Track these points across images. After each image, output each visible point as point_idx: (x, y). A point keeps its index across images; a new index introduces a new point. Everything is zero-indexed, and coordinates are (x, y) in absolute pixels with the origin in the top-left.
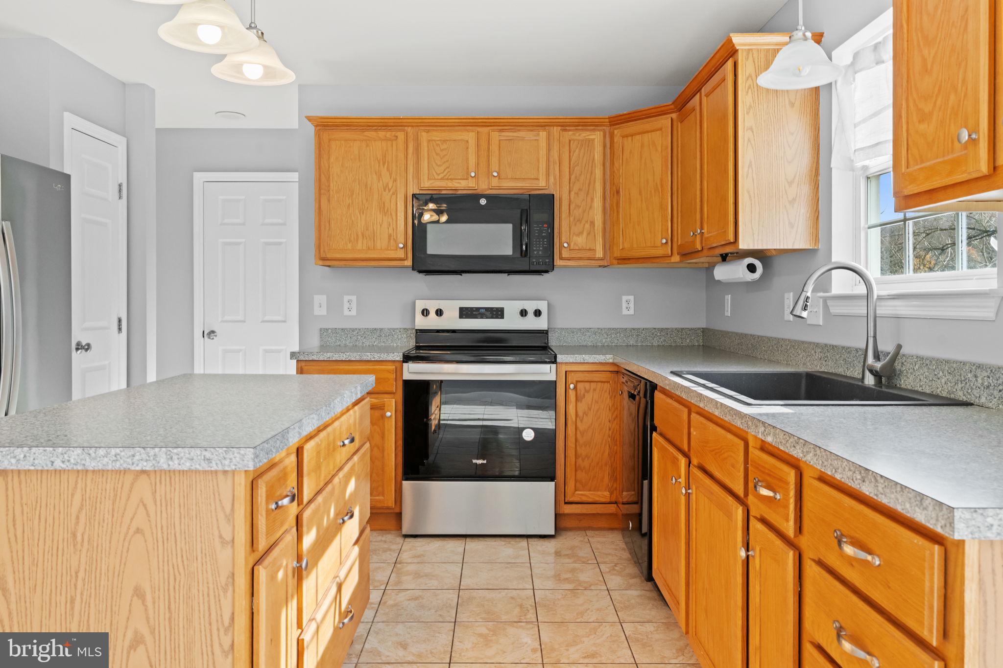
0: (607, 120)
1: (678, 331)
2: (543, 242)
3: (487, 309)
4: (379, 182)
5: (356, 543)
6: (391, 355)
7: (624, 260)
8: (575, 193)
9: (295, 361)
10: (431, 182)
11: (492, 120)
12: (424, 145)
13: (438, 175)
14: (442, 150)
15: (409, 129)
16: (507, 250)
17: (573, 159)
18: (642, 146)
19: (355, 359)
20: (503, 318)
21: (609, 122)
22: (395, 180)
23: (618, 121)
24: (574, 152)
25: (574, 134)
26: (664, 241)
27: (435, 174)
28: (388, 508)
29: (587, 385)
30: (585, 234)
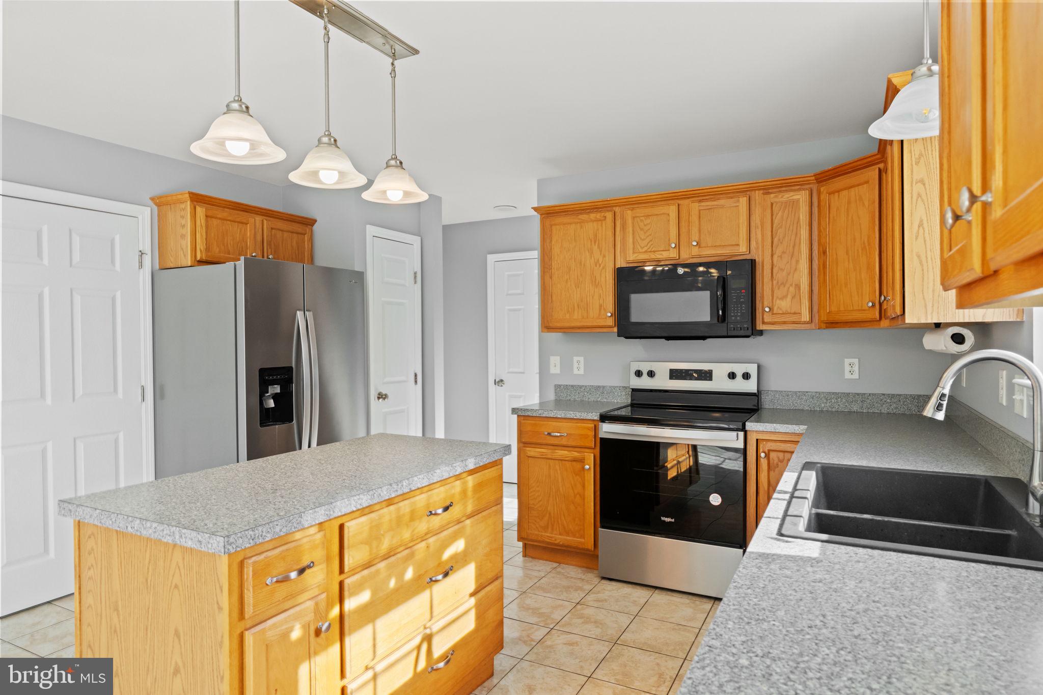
0: (813, 178)
1: (914, 398)
2: (741, 307)
3: (696, 371)
4: (591, 258)
5: (472, 595)
6: (591, 414)
7: (832, 324)
8: (778, 257)
9: (516, 416)
10: (636, 255)
11: (691, 192)
12: (630, 221)
13: (642, 248)
14: (645, 225)
15: (617, 209)
16: (704, 315)
17: (776, 222)
18: (849, 202)
19: (560, 417)
20: (712, 380)
21: (816, 180)
22: (604, 256)
23: (826, 177)
24: (777, 214)
25: (776, 197)
26: (870, 304)
27: (639, 248)
28: (588, 550)
29: (781, 455)
30: (789, 297)
